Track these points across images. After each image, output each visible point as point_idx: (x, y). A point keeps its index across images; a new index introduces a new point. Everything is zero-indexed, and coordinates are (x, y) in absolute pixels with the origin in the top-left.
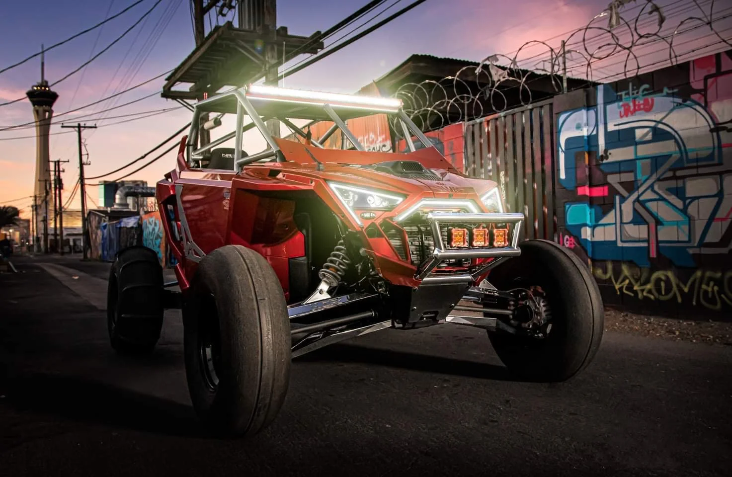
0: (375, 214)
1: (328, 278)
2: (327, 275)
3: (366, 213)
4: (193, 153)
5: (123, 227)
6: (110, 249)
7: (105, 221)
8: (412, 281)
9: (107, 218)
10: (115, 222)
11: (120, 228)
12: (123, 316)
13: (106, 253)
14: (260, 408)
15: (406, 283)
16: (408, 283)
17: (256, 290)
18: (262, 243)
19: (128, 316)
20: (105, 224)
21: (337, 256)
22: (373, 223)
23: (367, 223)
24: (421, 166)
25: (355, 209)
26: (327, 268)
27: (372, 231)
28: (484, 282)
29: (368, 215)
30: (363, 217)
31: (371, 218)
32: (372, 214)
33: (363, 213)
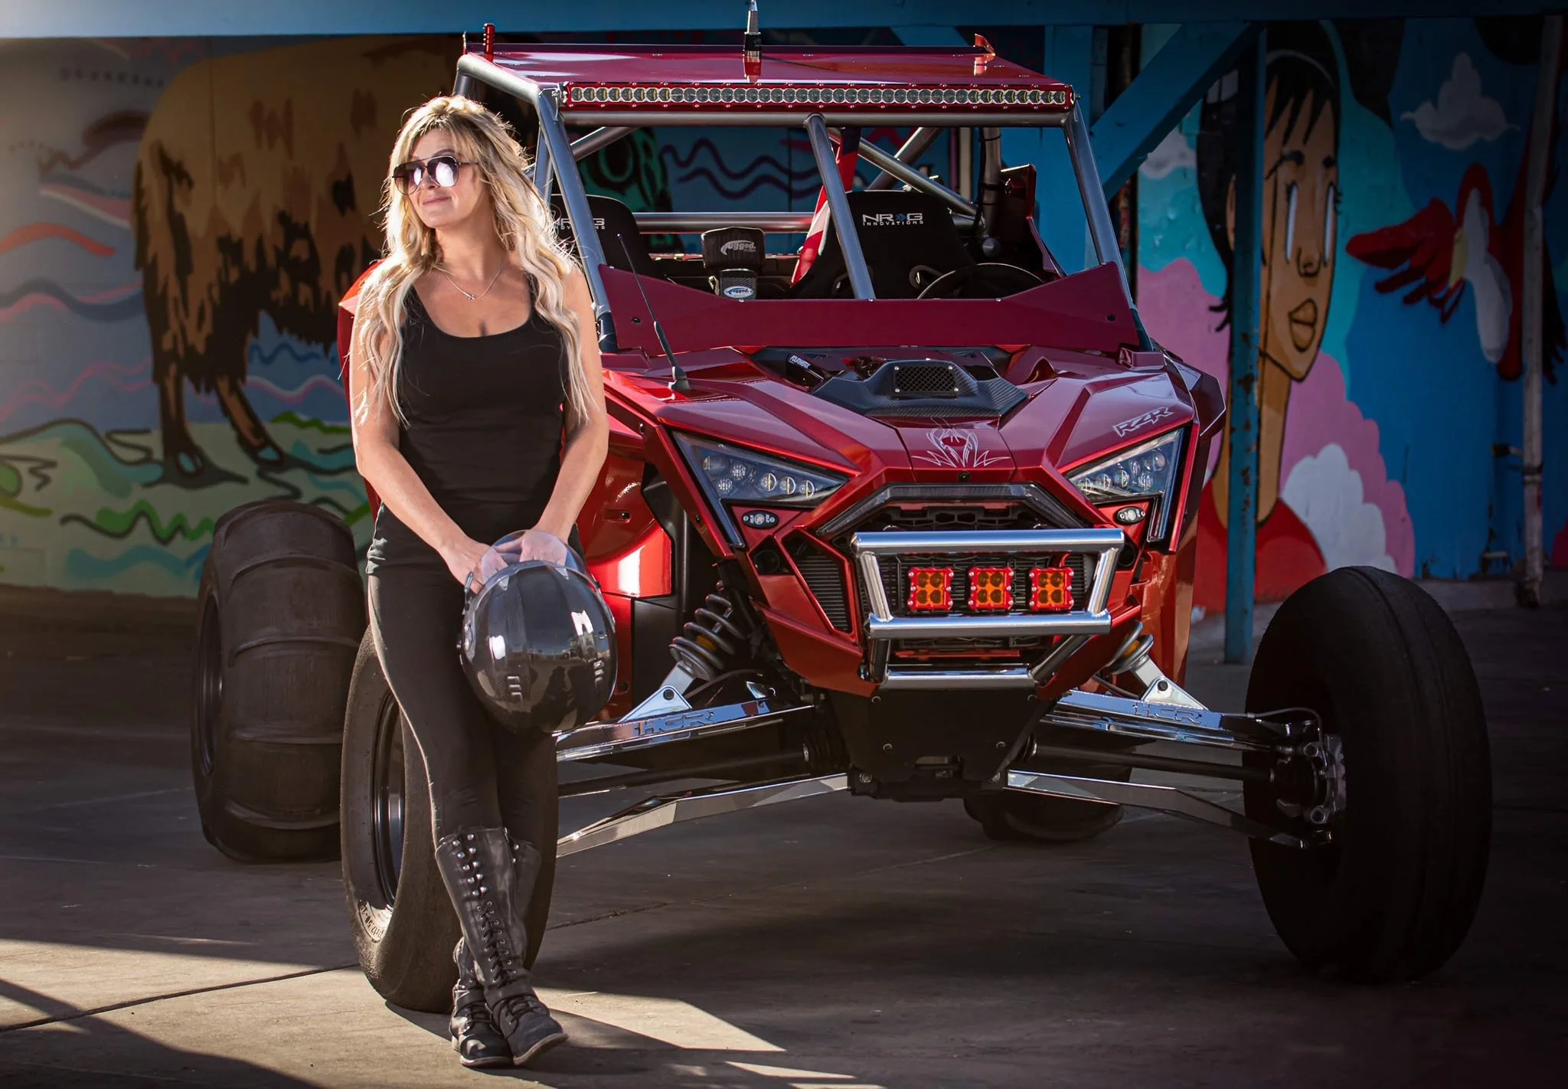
0: (776, 517)
1: (687, 660)
2: (684, 652)
3: (754, 513)
21: (720, 608)
22: (770, 540)
23: (757, 538)
24: (950, 374)
25: (729, 504)
26: (694, 635)
27: (769, 557)
28: (1162, 687)
29: (759, 519)
30: (747, 524)
31: (765, 526)
32: (768, 516)
33: (748, 514)
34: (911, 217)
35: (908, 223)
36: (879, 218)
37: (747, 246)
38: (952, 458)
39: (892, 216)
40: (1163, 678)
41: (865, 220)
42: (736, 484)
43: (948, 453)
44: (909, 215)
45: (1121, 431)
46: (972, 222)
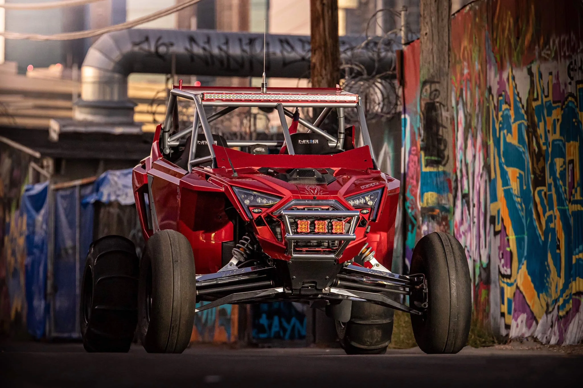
0: (261, 210)
1: (237, 255)
2: (236, 252)
3: (255, 209)
4: (169, 140)
5: (110, 204)
6: (55, 288)
7: (38, 178)
8: (284, 257)
9: (49, 162)
10: (78, 182)
11: (98, 204)
12: (96, 307)
13: (39, 304)
14: (173, 327)
15: (280, 258)
16: (281, 258)
17: (173, 256)
18: (201, 230)
19: (102, 307)
20: (38, 188)
21: (246, 240)
22: (260, 216)
23: (256, 216)
24: (314, 172)
25: (248, 207)
26: (239, 248)
27: (259, 221)
28: (377, 265)
29: (256, 211)
30: (253, 212)
31: (258, 213)
32: (259, 210)
33: (253, 209)
34: (315, 141)
35: (313, 143)
36: (304, 141)
37: (262, 149)
38: (312, 193)
39: (308, 141)
40: (378, 263)
41: (299, 142)
42: (251, 201)
43: (311, 191)
44: (314, 141)
45: (363, 188)
46: (336, 144)
